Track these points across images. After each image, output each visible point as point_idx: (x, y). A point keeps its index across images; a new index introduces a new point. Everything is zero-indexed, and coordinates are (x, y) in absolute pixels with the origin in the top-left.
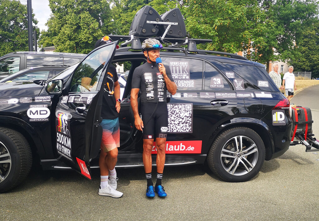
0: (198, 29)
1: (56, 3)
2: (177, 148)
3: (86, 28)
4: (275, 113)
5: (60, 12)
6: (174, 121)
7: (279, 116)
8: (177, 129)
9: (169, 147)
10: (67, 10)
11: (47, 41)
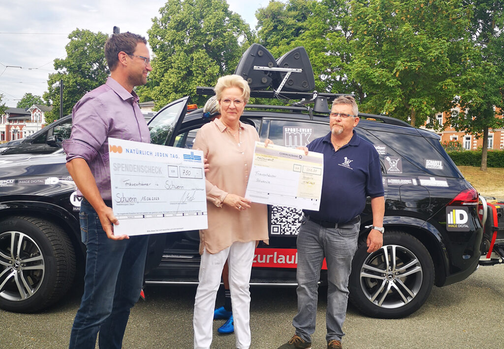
0: (368, 76)
1: (158, 36)
2: (290, 260)
3: (200, 74)
4: (452, 211)
5: (164, 50)
6: (287, 218)
7: (458, 217)
8: (290, 230)
9: (278, 258)
10: (174, 47)
11: (145, 94)
